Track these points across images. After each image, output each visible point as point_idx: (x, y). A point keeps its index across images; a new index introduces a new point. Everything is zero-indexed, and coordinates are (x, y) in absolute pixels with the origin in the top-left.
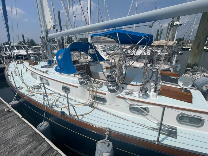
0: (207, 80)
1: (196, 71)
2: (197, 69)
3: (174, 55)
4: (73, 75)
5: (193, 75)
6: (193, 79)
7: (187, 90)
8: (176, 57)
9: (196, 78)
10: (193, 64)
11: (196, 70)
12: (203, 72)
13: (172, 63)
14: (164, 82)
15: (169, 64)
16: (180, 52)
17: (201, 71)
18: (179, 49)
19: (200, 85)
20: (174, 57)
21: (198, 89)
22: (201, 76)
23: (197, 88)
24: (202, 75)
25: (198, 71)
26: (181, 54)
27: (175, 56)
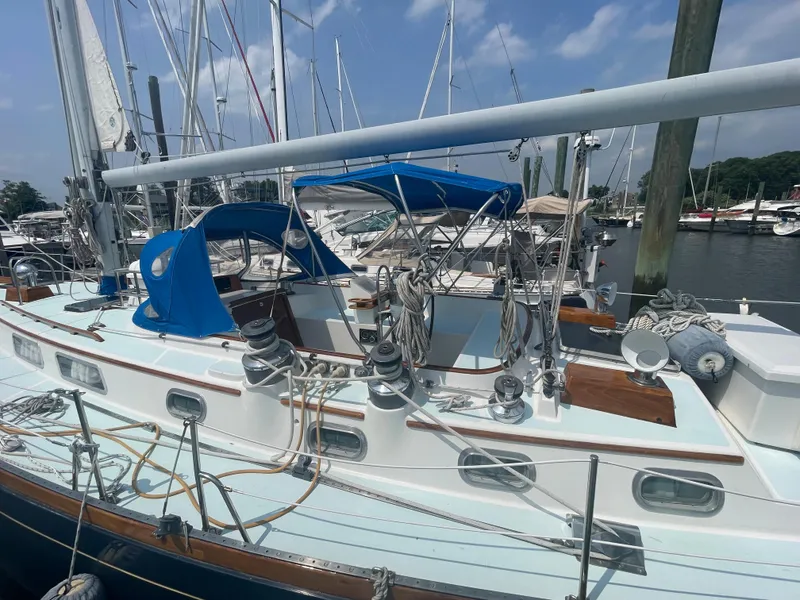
0: (706, 336)
1: (669, 306)
2: (669, 300)
3: (589, 248)
4: (219, 341)
5: (660, 319)
6: (663, 333)
7: (654, 378)
8: (595, 253)
9: (671, 331)
10: (651, 279)
11: (668, 303)
12: (690, 308)
13: (585, 274)
14: (573, 350)
15: (576, 279)
16: (606, 237)
17: (685, 306)
18: (597, 220)
19: (689, 353)
20: (589, 252)
21: (682, 370)
22: (687, 324)
23: (680, 367)
24: (689, 320)
25: (674, 305)
26: (610, 243)
27: (592, 250)
